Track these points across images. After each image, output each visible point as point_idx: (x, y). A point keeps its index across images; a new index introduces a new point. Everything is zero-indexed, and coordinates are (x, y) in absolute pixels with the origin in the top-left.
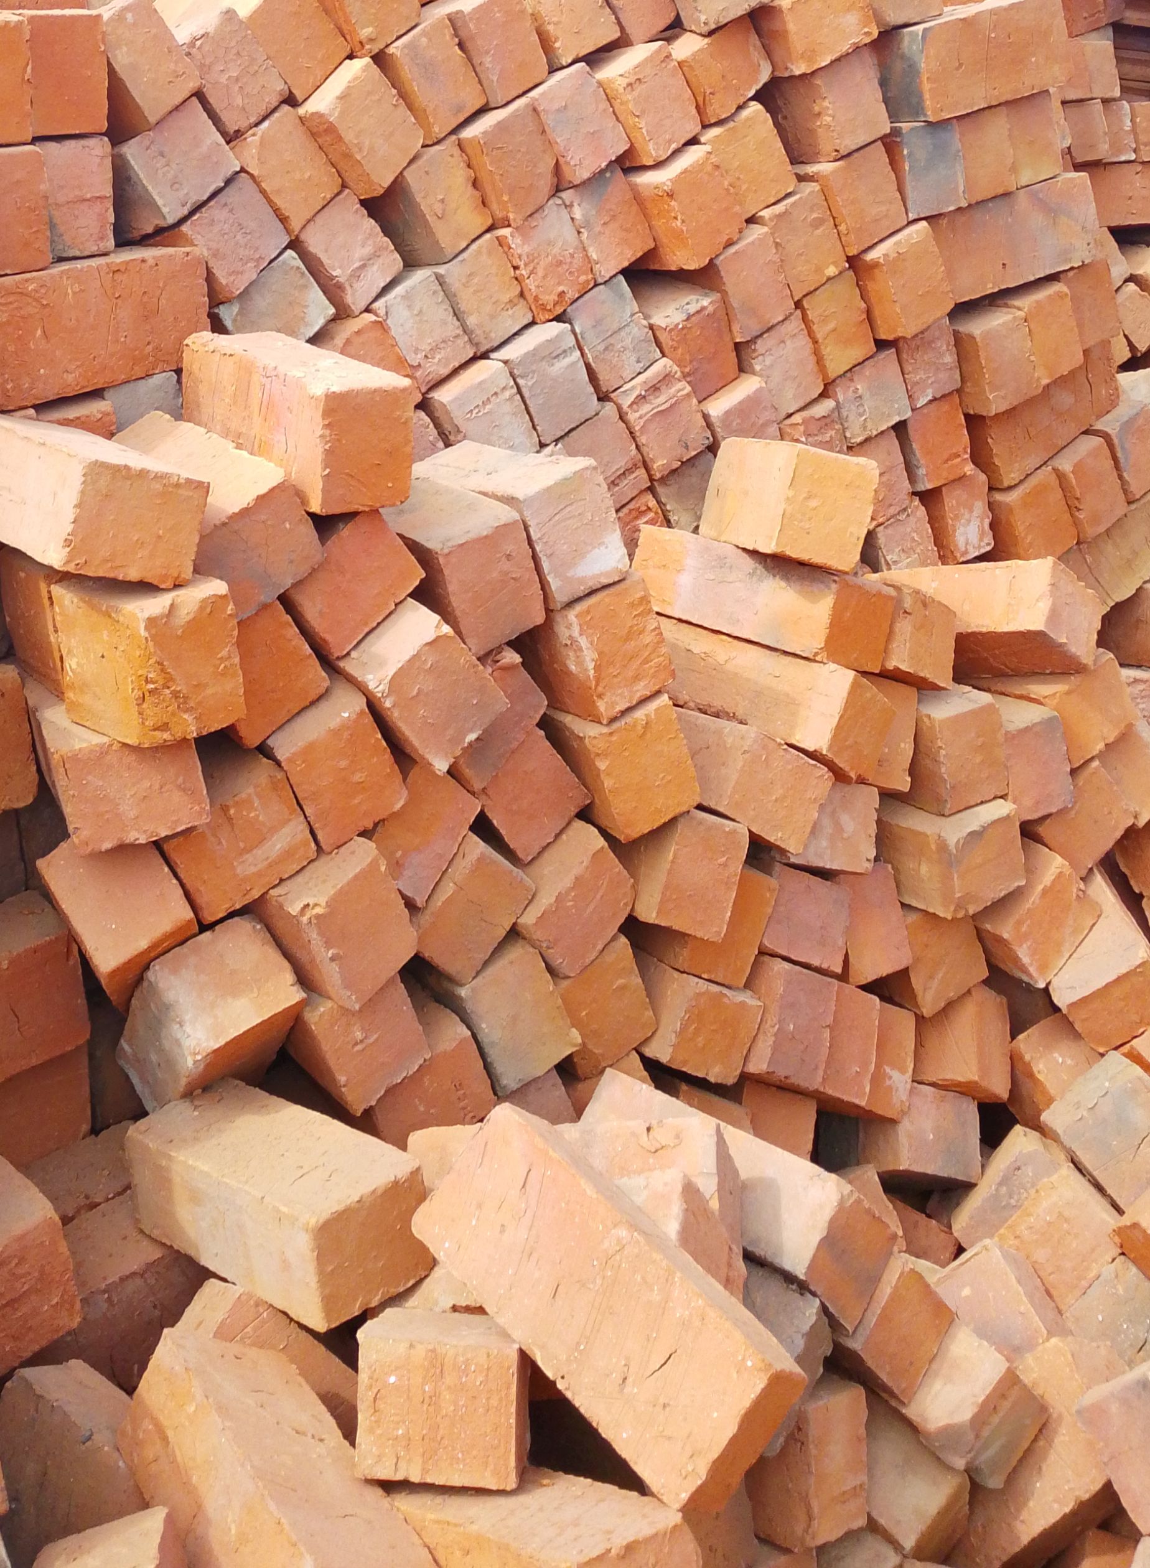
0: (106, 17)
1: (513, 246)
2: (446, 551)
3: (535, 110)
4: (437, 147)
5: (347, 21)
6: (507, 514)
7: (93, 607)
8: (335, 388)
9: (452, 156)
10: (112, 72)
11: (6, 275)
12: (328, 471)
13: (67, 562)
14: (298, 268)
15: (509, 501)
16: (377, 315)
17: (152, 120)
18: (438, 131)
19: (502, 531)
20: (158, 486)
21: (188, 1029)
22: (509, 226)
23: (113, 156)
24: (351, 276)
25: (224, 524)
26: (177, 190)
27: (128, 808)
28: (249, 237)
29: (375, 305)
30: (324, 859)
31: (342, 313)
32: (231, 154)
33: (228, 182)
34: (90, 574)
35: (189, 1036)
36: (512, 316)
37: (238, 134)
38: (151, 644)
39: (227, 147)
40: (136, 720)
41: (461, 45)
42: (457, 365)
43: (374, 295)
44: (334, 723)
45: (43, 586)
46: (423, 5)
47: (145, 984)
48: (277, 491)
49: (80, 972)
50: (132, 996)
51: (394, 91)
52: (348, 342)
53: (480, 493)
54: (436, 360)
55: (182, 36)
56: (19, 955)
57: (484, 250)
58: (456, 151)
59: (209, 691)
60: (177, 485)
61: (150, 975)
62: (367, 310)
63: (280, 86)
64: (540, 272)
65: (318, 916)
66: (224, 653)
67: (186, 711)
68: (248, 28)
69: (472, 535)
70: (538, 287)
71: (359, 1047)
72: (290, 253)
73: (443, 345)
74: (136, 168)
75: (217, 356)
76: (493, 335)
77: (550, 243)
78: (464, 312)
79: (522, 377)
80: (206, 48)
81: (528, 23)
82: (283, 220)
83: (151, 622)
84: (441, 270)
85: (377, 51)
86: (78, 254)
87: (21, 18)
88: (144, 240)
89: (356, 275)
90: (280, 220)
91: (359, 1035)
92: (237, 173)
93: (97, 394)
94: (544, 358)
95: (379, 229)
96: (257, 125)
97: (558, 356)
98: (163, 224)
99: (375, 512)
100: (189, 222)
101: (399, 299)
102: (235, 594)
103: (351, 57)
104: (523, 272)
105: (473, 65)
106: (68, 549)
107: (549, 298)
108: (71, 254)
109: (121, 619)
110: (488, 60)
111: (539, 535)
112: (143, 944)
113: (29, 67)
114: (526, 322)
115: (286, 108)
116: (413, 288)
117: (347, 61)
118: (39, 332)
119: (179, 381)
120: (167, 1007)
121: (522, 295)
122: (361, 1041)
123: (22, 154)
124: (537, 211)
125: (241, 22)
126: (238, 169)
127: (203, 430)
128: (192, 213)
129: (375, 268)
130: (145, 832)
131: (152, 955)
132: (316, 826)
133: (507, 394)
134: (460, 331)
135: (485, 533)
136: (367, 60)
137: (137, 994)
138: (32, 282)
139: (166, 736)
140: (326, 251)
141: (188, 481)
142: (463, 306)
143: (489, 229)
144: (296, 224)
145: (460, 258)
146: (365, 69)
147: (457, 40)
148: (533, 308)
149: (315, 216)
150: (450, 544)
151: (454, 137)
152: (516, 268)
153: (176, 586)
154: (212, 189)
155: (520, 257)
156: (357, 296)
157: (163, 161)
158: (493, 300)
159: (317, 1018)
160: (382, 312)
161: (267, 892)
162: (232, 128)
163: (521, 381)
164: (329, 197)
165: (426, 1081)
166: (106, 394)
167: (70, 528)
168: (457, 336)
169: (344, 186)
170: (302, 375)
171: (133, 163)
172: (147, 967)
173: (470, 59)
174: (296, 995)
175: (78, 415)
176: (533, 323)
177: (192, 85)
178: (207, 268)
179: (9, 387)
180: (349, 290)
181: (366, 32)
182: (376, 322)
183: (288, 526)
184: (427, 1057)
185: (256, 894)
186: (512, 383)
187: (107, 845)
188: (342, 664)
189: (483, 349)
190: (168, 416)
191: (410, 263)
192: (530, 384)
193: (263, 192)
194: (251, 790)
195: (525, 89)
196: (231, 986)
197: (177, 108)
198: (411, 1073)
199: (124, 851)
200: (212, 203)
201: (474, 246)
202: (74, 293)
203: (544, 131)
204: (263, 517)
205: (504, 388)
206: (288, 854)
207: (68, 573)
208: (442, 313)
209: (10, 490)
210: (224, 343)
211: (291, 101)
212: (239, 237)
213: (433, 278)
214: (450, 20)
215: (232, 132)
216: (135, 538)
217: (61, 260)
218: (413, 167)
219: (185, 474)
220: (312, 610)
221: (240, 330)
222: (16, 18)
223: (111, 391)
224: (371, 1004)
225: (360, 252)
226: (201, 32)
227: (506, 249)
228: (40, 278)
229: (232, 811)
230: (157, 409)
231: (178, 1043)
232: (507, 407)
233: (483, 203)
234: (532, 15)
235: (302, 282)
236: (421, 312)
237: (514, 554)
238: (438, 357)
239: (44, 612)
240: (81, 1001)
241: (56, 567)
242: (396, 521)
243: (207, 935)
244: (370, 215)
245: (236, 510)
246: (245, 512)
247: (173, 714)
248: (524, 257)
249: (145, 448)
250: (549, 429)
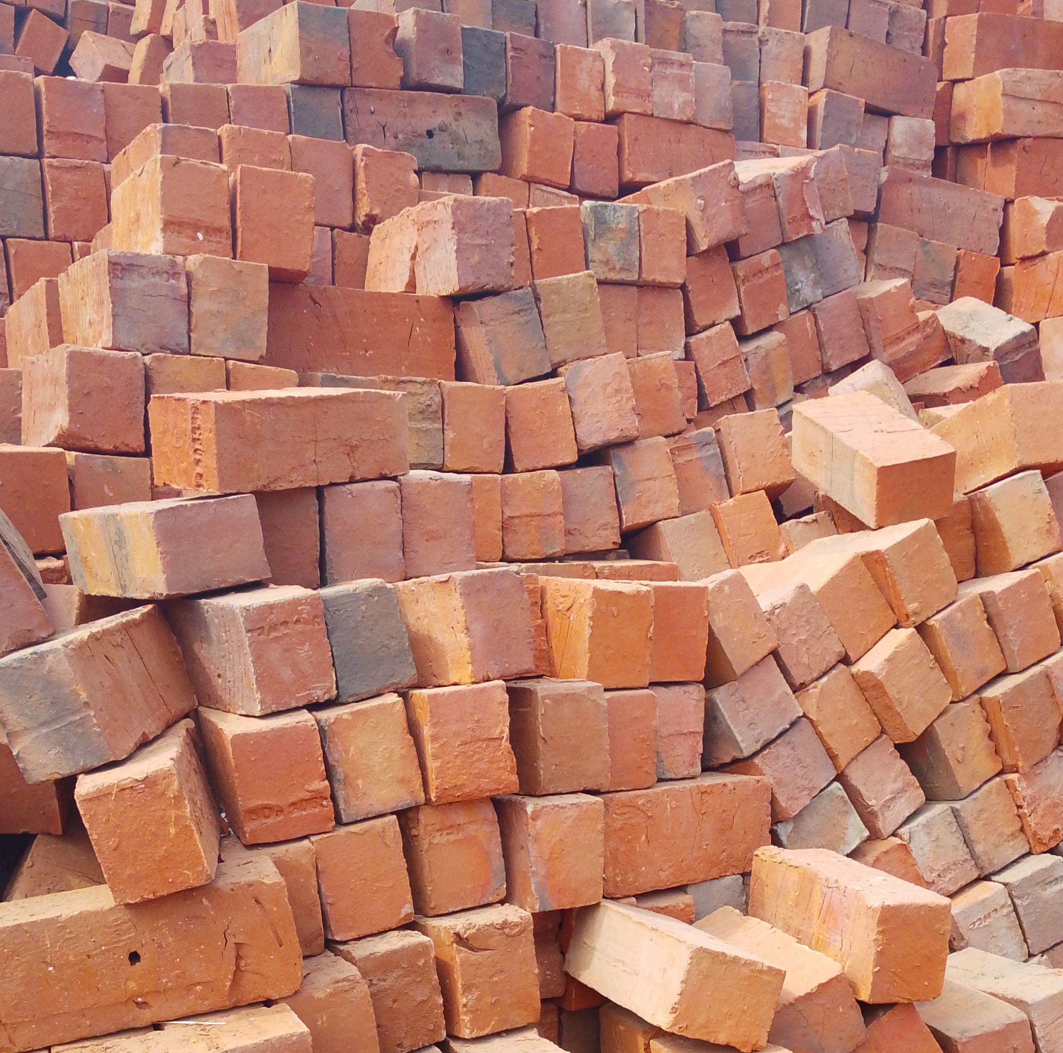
0: (709, 587)
1: (1019, 789)
3: (1048, 676)
4: (962, 704)
5: (898, 597)
9: (974, 712)
10: (711, 633)
11: (622, 791)
14: (842, 797)
16: (901, 839)
17: (738, 672)
18: (964, 690)
22: (1017, 772)
23: (706, 699)
24: (883, 805)
26: (753, 729)
28: (806, 770)
29: (901, 831)
31: (874, 835)
32: (796, 702)
33: (793, 724)
36: (1013, 847)
37: (803, 686)
39: (793, 696)
41: (989, 620)
42: (964, 883)
43: (900, 822)
51: (932, 657)
52: (878, 860)
53: (989, 993)
54: (947, 879)
55: (765, 605)
57: (994, 791)
58: (978, 708)
62: (894, 834)
63: (839, 649)
64: (1040, 812)
68: (816, 600)
69: (985, 1030)
70: (1036, 824)
72: (836, 785)
73: (953, 867)
74: (723, 710)
75: (783, 866)
76: (995, 862)
77: (1050, 788)
78: (973, 841)
79: (1019, 898)
80: (783, 615)
81: (1047, 603)
82: (833, 757)
84: (957, 805)
85: (919, 622)
86: (673, 776)
87: (649, 589)
88: (722, 768)
89: (887, 805)
90: (830, 757)
92: (800, 717)
93: (683, 889)
94: (1038, 883)
95: (908, 769)
96: (818, 679)
97: (1051, 882)
98: (740, 756)
100: (760, 756)
101: (920, 827)
103: (896, 627)
104: (1026, 811)
105: (997, 637)
107: (1046, 834)
108: (668, 776)
110: (1010, 633)
113: (652, 628)
114: (1024, 852)
115: (842, 666)
116: (933, 818)
117: (894, 630)
118: (644, 838)
119: (746, 883)
121: (1022, 830)
123: (641, 696)
124: (1041, 761)
125: (812, 595)
126: (801, 714)
127: (767, 925)
128: (763, 748)
129: (903, 800)
133: (1005, 911)
134: (968, 857)
136: (912, 630)
138: (640, 798)
140: (865, 784)
142: (973, 836)
143: (1001, 773)
144: (842, 762)
145: (974, 796)
146: (910, 637)
147: (986, 616)
148: (1031, 841)
149: (859, 754)
151: (977, 696)
152: (1019, 807)
154: (780, 729)
155: (1024, 798)
156: (887, 822)
157: (744, 705)
158: (999, 831)
160: (906, 837)
162: (798, 681)
163: (1018, 902)
164: (870, 740)
166: (689, 890)
168: (965, 861)
169: (883, 732)
171: (720, 706)
173: (995, 631)
175: (667, 905)
176: (1029, 853)
177: (770, 646)
178: (772, 794)
179: (618, 879)
180: (881, 818)
181: (912, 607)
182: (901, 845)
186: (1010, 902)
189: (986, 873)
190: (737, 911)
191: (931, 798)
192: (1025, 904)
193: (819, 734)
195: (1040, 658)
197: (757, 664)
200: (778, 741)
201: (986, 787)
202: (672, 808)
203: (1053, 695)
205: (1003, 906)
208: (954, 840)
210: (790, 857)
211: (846, 661)
212: (798, 769)
213: (949, 812)
214: (981, 598)
215: (798, 684)
217: (660, 780)
218: (943, 719)
221: (793, 845)
222: (645, 589)
223: (693, 887)
225: (892, 787)
226: (781, 603)
227: (1012, 791)
228: (647, 795)
230: (727, 904)
232: (1003, 922)
233: (997, 752)
234: (1051, 596)
235: (844, 809)
236: (937, 838)
238: (949, 876)
244: (902, 757)
248: (1028, 799)
250: (1037, 943)
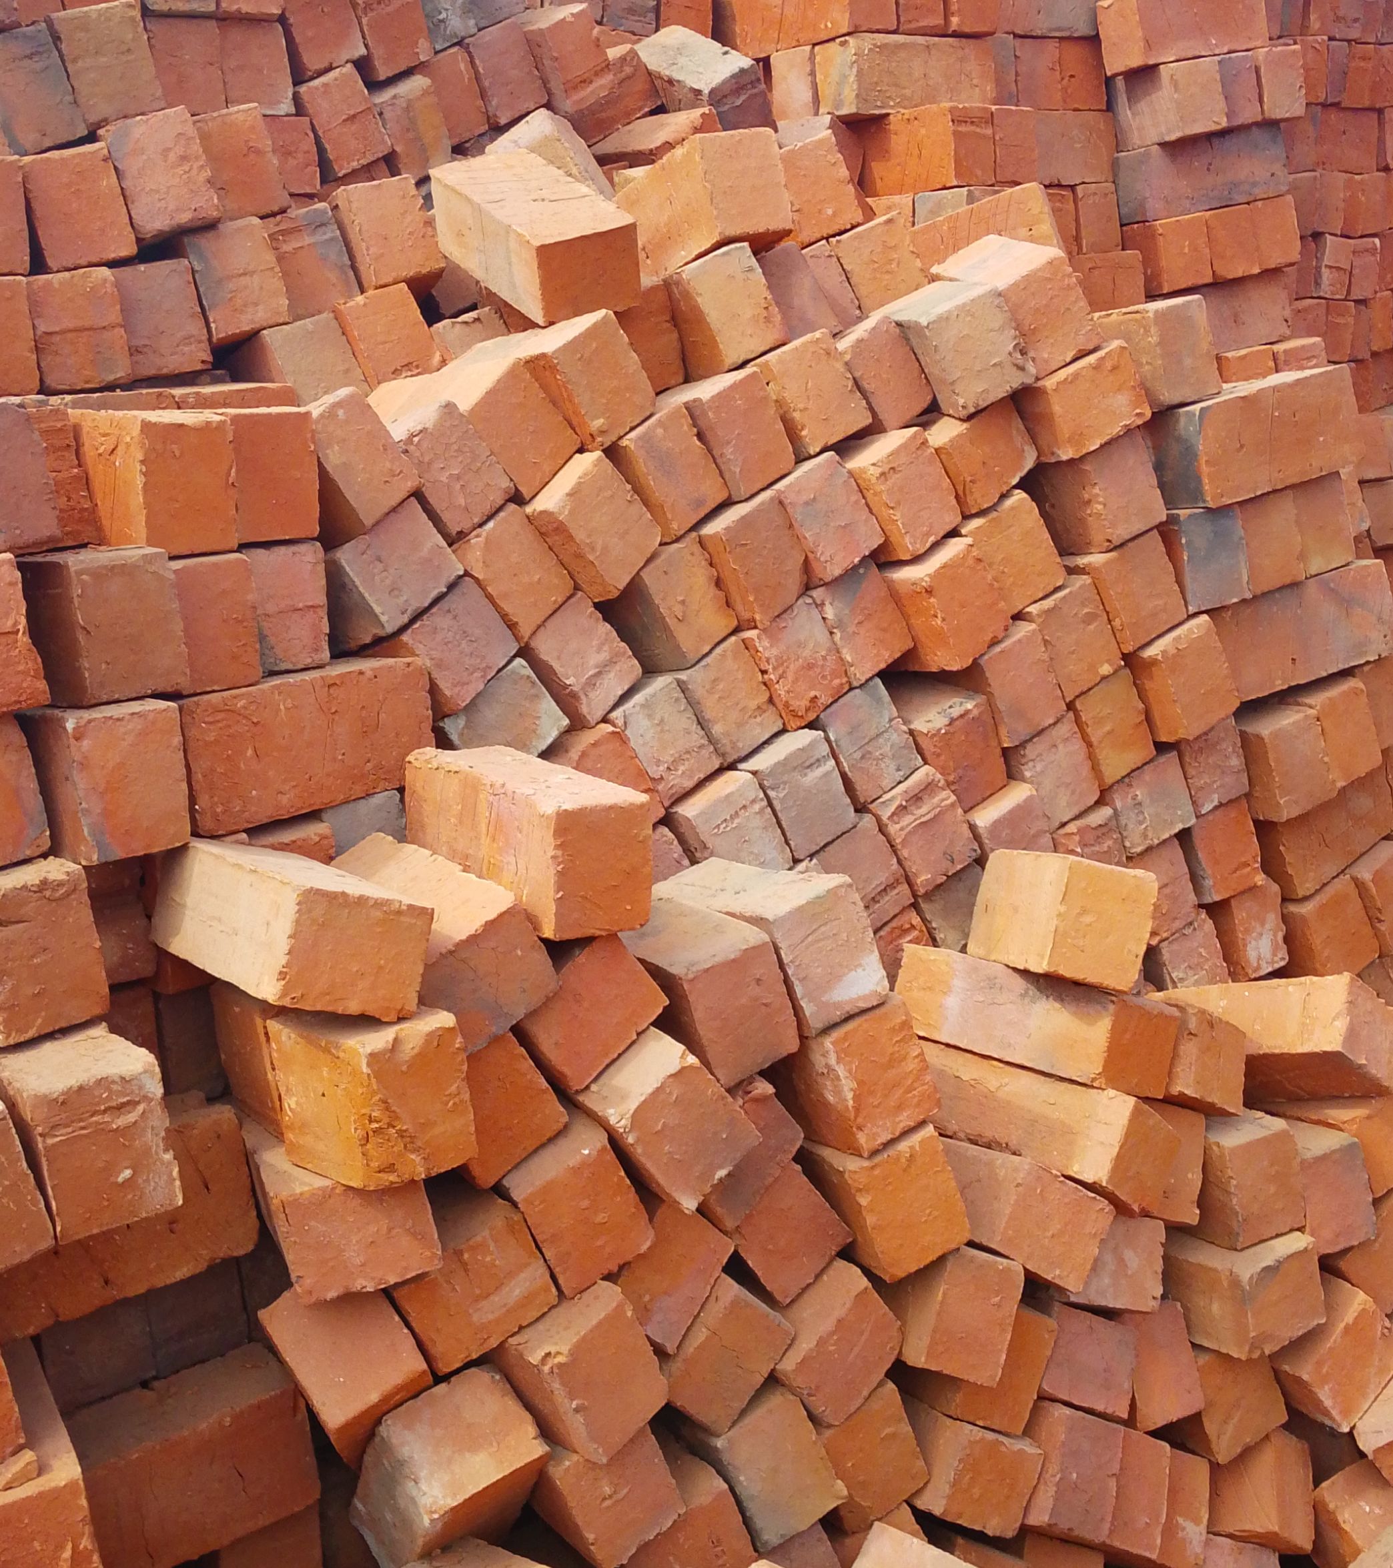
0: (315, 414)
1: (760, 649)
2: (691, 976)
3: (781, 502)
4: (676, 545)
5: (576, 413)
6: (754, 936)
7: (310, 1042)
8: (568, 806)
9: (692, 554)
10: (323, 474)
11: (214, 691)
12: (561, 894)
13: (283, 995)
14: (528, 677)
15: (758, 921)
16: (614, 725)
17: (368, 522)
18: (677, 527)
19: (750, 954)
20: (378, 914)
21: (424, 1486)
22: (755, 627)
23: (325, 562)
24: (586, 684)
25: (451, 952)
26: (397, 597)
27: (354, 1255)
28: (475, 645)
29: (613, 715)
30: (565, 1305)
31: (577, 724)
32: (453, 557)
33: (451, 587)
34: (308, 1008)
35: (425, 1494)
36: (761, 724)
37: (462, 535)
38: (374, 1080)
39: (449, 550)
40: (359, 1161)
41: (700, 436)
42: (702, 776)
43: (611, 703)
44: (573, 1162)
45: (259, 1021)
46: (658, 394)
47: (377, 1439)
48: (506, 916)
49: (308, 1428)
50: (364, 1452)
51: (629, 487)
52: (584, 755)
53: (728, 913)
54: (680, 772)
55: (398, 432)
56: (242, 1412)
57: (729, 653)
58: (697, 548)
59: (437, 1130)
60: (399, 913)
61: (382, 1430)
62: (605, 720)
63: (505, 483)
64: (790, 676)
65: (560, 1365)
66: (453, 1089)
67: (414, 1151)
68: (469, 422)
69: (718, 959)
70: (788, 692)
71: (608, 1503)
72: (519, 661)
73: (685, 757)
74: (351, 574)
75: (441, 774)
76: (740, 745)
77: (800, 645)
78: (709, 720)
79: (773, 789)
80: (425, 445)
81: (772, 411)
82: (512, 626)
83: (373, 1057)
84: (683, 676)
85: (609, 443)
86: (290, 667)
87: (223, 418)
88: (363, 651)
89: (591, 683)
90: (509, 626)
91: (607, 1490)
92: (460, 577)
93: (314, 815)
94: (795, 768)
95: (615, 633)
96: (481, 525)
97: (812, 765)
98: (382, 633)
99: (613, 937)
100: (410, 631)
101: (638, 708)
102: (463, 1026)
103: (581, 451)
104: (772, 677)
105: (713, 457)
106: (283, 983)
107: (800, 704)
108: (283, 667)
109: (341, 1055)
110: (729, 451)
111: (791, 958)
112: (374, 1397)
113: (233, 470)
114: (775, 729)
115: (512, 507)
116: (654, 695)
117: (577, 455)
118: (250, 752)
119: (402, 800)
120: (401, 1463)
121: (771, 700)
122: (610, 1497)
123: (229, 562)
124: (785, 611)
125: (462, 415)
126: (461, 573)
127: (427, 852)
128: (413, 621)
129: (612, 675)
130: (373, 1279)
131: (385, 1408)
132: (557, 1270)
133: (757, 807)
134: (705, 741)
135: (733, 957)
136: (598, 454)
137: (369, 1451)
138: (241, 698)
139: (392, 1178)
140: (559, 658)
141: (410, 907)
142: (708, 714)
143: (735, 631)
144: (525, 630)
145: (703, 663)
146: (599, 460)
147: (695, 430)
148: (784, 715)
149: (545, 621)
150: (694, 969)
151: (694, 534)
152: (764, 672)
153: (401, 1019)
154: (434, 594)
155: (768, 661)
156: (593, 705)
157: (380, 566)
158: (740, 707)
159: (563, 1472)
160: (620, 722)
161: (505, 1341)
162: (454, 529)
163: (772, 794)
164: (560, 600)
165: (681, 1537)
166: (325, 816)
167: (284, 960)
168: (701, 747)
169: (577, 588)
170: (532, 792)
171: (348, 569)
172: (378, 1422)
173: (710, 451)
174: (538, 1449)
175: (294, 838)
176: (783, 731)
177: (410, 485)
178: (431, 679)
179: (219, 810)
180: (584, 699)
181: (597, 423)
182: (613, 733)
183: (519, 953)
184: (682, 1512)
185: (493, 1342)
186: (762, 795)
187: (332, 1294)
188: (581, 1098)
189: (730, 760)
190: (390, 838)
191: (650, 670)
192: (781, 795)
193: (489, 597)
194: (486, 1233)
195: (771, 480)
196: (470, 1440)
197: (394, 510)
198: (664, 1529)
199: (351, 1300)
200: (434, 610)
201: (718, 650)
202: (287, 709)
203: (791, 526)
204: (492, 944)
205: (753, 801)
206: (527, 1301)
207: (284, 1008)
208: (686, 721)
209: (220, 920)
210: (449, 760)
211: (517, 499)
212: (464, 644)
213: (675, 685)
214: (687, 408)
215: (454, 533)
216: (355, 969)
217: (273, 673)
218: (651, 566)
219: (407, 901)
220: (547, 1043)
221: (468, 744)
222: (218, 418)
223: (330, 812)
224: (619, 1458)
225: (595, 659)
226: (419, 428)
227: (753, 652)
228: (250, 694)
229: (466, 1256)
230: (378, 831)
231: (413, 1500)
232: (756, 821)
233: (728, 604)
234: (777, 401)
235: (533, 691)
236: (662, 721)
237: (764, 978)
238: (681, 768)
239: (261, 1050)
240: (310, 1460)
241: (271, 1001)
242: (636, 945)
243: (442, 1388)
244: (605, 619)
245: (464, 937)
246: (473, 939)
247: (400, 1155)
248: (773, 660)
249: (366, 875)
250: (802, 845)
